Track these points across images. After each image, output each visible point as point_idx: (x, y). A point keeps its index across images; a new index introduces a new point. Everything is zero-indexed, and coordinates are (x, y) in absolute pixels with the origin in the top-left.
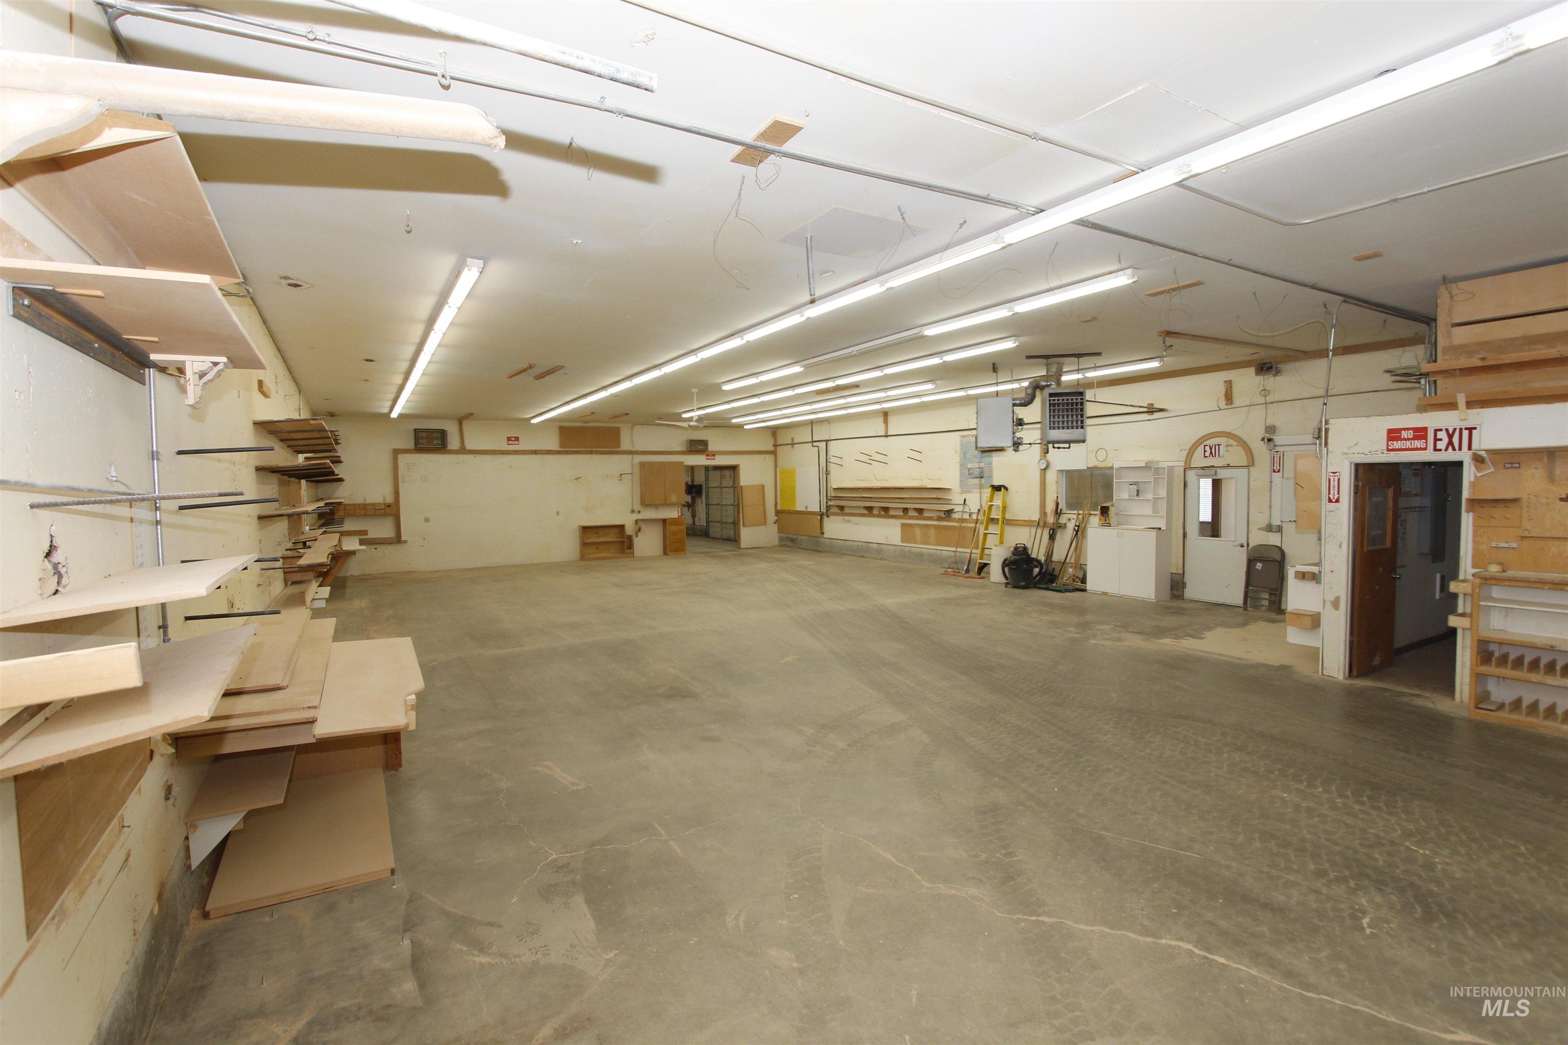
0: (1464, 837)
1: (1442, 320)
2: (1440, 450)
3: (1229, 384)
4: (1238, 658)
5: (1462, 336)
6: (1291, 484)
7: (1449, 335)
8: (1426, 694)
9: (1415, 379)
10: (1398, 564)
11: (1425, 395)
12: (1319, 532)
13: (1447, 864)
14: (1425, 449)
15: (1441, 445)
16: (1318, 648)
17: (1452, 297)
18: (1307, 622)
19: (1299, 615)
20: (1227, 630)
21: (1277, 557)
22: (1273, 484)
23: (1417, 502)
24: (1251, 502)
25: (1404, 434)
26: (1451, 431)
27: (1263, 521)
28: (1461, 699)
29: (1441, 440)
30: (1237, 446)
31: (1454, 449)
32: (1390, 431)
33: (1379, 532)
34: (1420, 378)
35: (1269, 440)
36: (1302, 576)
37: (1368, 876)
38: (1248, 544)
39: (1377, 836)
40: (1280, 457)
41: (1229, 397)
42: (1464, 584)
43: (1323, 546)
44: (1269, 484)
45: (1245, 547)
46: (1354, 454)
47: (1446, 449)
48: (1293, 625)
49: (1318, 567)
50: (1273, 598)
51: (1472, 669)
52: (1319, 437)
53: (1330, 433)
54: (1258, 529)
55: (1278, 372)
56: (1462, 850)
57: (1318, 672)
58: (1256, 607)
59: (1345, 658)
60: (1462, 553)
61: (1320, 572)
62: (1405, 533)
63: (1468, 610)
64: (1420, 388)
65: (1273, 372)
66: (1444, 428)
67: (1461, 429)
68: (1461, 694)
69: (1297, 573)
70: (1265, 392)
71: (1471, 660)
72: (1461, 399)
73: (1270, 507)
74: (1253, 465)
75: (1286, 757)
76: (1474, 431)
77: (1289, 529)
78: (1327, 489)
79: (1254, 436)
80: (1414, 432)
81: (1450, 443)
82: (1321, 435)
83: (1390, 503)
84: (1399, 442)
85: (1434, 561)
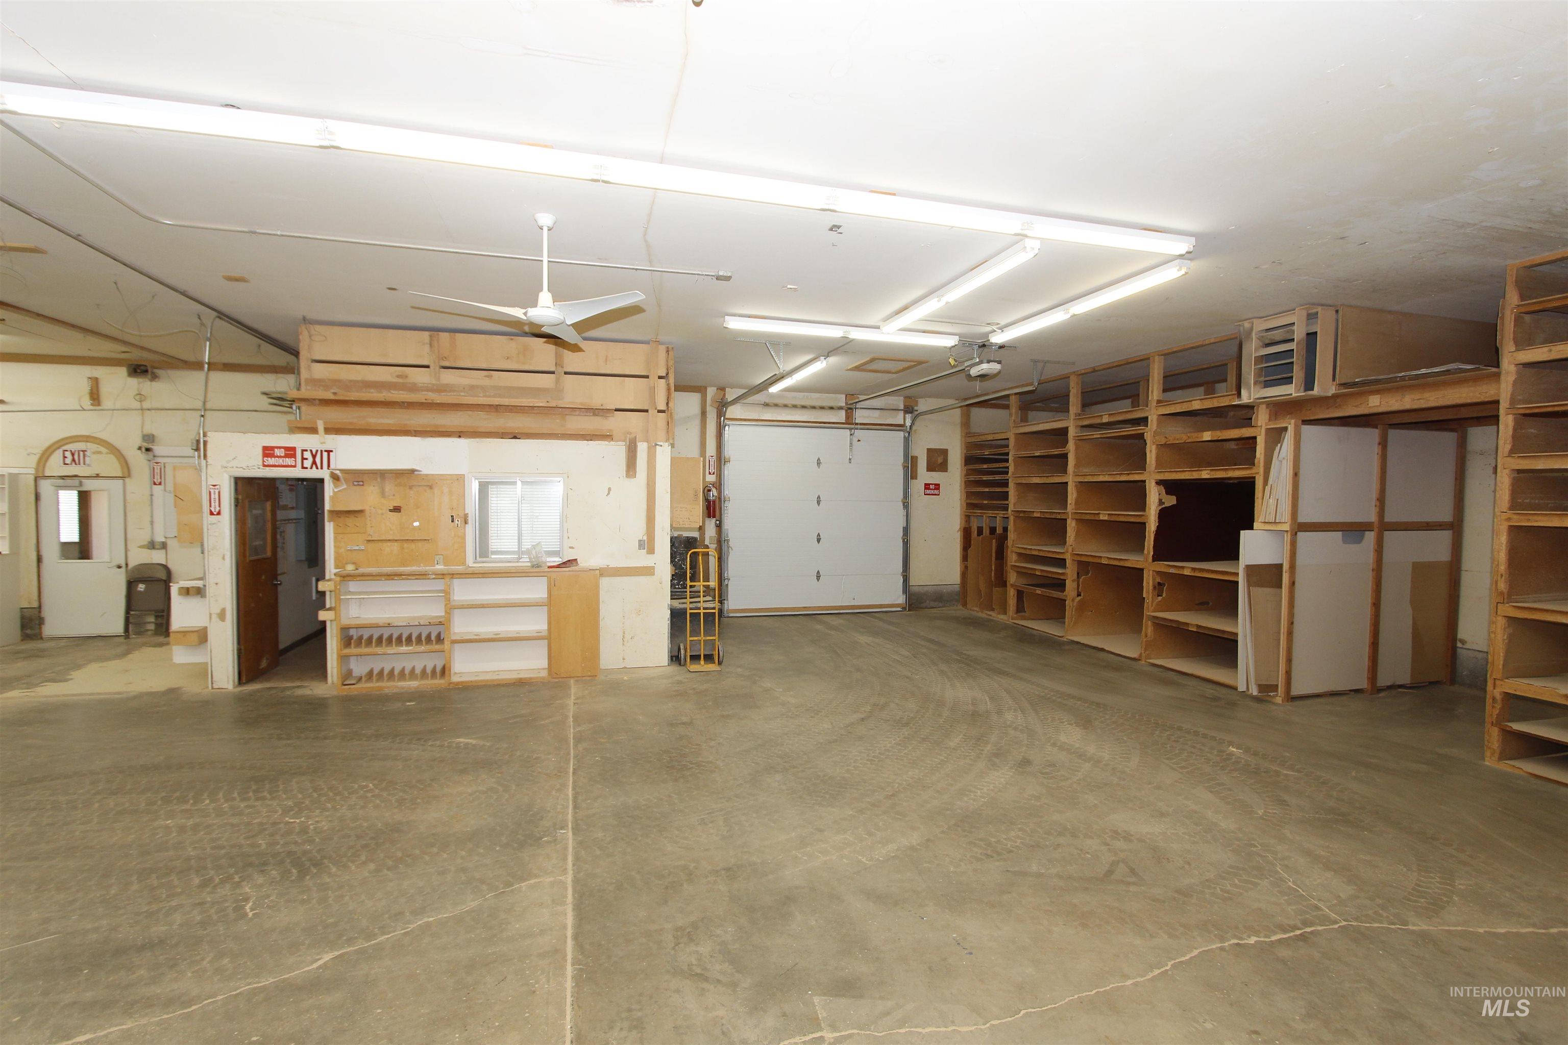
0: (331, 794)
1: (304, 354)
2: (307, 468)
3: (95, 383)
4: (115, 693)
5: (320, 371)
6: (171, 498)
7: (309, 368)
8: (306, 684)
9: (289, 404)
10: (279, 572)
11: (296, 418)
12: (202, 545)
13: (317, 822)
14: (295, 466)
15: (308, 463)
16: (207, 663)
17: (310, 336)
18: (194, 638)
19: (184, 633)
20: (101, 664)
21: (162, 575)
22: (154, 498)
23: (293, 514)
24: (129, 519)
25: (277, 452)
26: (314, 452)
27: (145, 538)
28: (333, 681)
29: (306, 459)
30: (107, 453)
31: (317, 468)
32: (265, 448)
33: (261, 543)
34: (292, 404)
35: (148, 450)
36: (186, 592)
37: (251, 865)
38: (127, 565)
39: (261, 824)
40: (161, 469)
41: (95, 396)
42: (329, 583)
43: (206, 560)
44: (149, 498)
45: (123, 570)
46: (233, 467)
47: (311, 468)
48: (178, 644)
49: (202, 581)
50: (160, 620)
51: (338, 653)
52: (197, 449)
53: (209, 446)
54: (139, 547)
55: (154, 377)
56: (329, 805)
57: (207, 687)
58: (139, 633)
59: (234, 667)
60: (327, 557)
61: (205, 586)
62: (284, 543)
63: (333, 605)
64: (292, 413)
65: (149, 376)
66: (308, 449)
67: (322, 451)
68: (332, 676)
69: (181, 589)
70: (141, 397)
71: (337, 645)
72: (321, 426)
73: (152, 523)
74: (129, 476)
75: (171, 783)
76: (331, 453)
77: (171, 544)
78: (208, 502)
79: (130, 446)
80: (285, 451)
81: (314, 463)
82: (199, 446)
83: (269, 515)
84: (273, 459)
85: (310, 567)
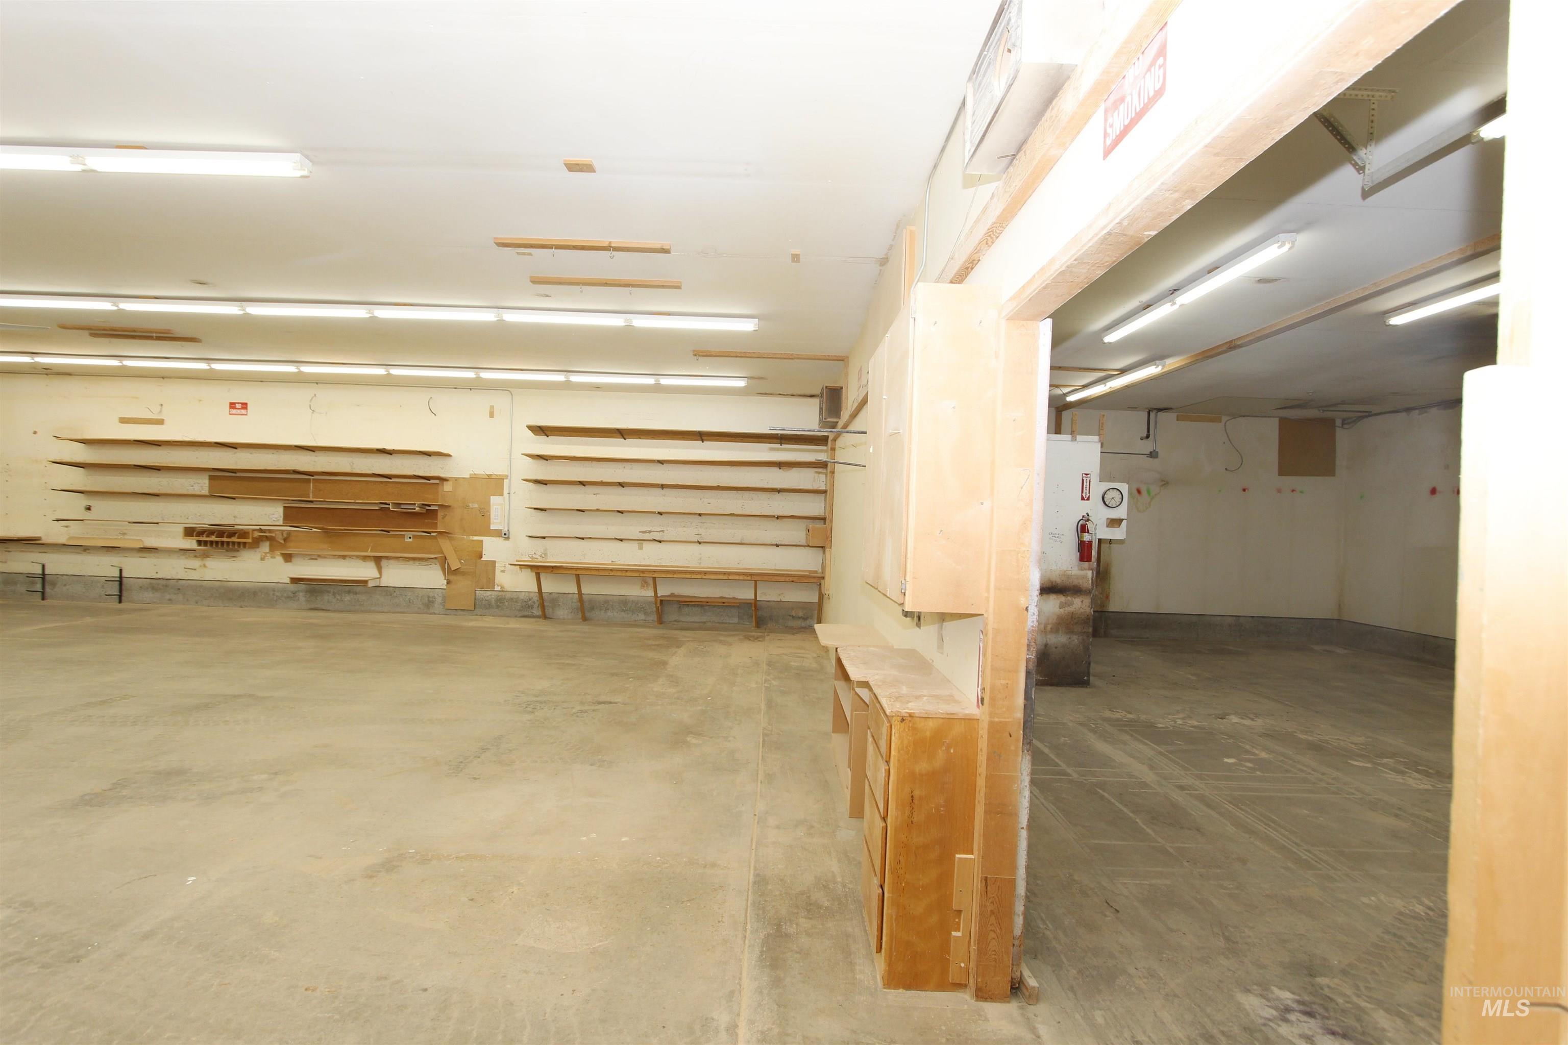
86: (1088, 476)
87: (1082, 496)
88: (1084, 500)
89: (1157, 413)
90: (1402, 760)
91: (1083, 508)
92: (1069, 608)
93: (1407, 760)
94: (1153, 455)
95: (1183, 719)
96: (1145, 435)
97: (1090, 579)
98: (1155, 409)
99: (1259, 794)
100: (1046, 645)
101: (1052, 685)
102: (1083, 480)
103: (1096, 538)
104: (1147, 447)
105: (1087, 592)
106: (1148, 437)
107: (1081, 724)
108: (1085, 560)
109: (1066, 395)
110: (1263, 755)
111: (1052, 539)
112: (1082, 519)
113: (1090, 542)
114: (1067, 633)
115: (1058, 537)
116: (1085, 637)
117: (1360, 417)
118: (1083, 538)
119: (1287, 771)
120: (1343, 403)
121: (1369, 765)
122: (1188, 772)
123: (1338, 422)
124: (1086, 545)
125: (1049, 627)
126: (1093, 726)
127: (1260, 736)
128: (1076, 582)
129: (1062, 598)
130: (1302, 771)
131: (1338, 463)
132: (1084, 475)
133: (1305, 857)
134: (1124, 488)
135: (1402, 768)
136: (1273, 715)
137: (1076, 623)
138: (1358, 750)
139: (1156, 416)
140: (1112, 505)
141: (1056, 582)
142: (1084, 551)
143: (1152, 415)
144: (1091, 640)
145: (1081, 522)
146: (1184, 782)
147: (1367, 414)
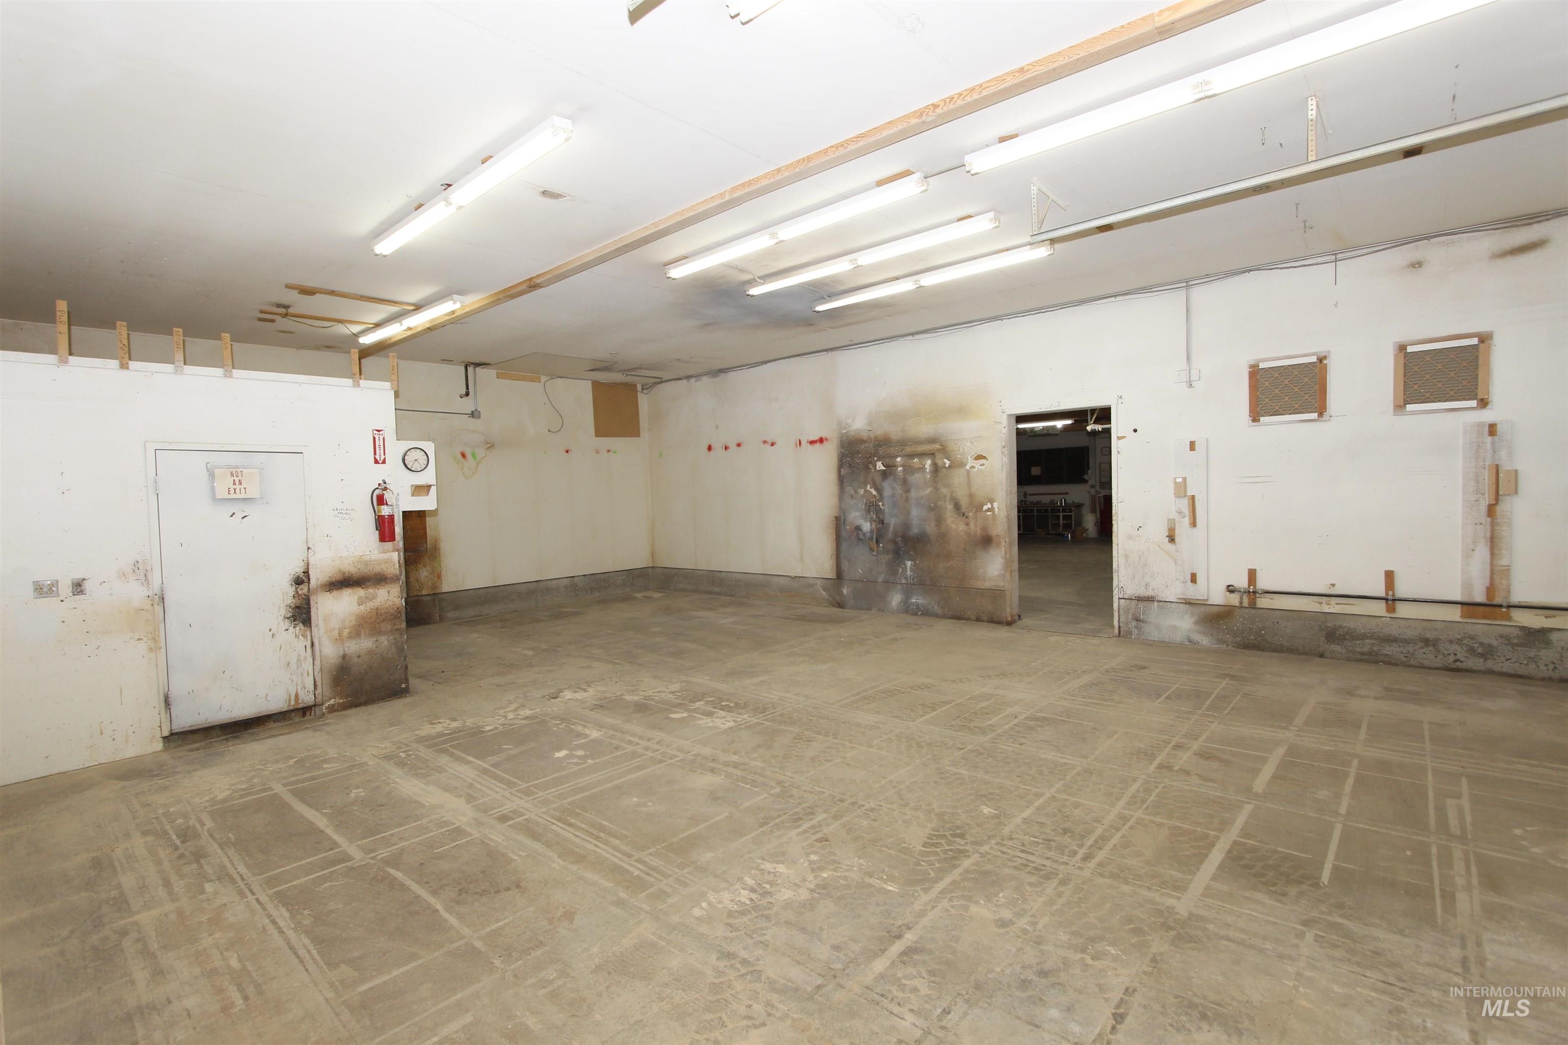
86: (381, 433)
87: (375, 458)
88: (379, 463)
89: (475, 368)
90: (710, 699)
91: (378, 474)
92: (372, 603)
93: (713, 699)
94: (474, 414)
95: (516, 710)
96: (464, 392)
97: (397, 562)
98: (473, 363)
99: (591, 792)
100: (344, 657)
101: (357, 705)
102: (374, 438)
103: (399, 511)
104: (467, 405)
105: (395, 579)
106: (467, 394)
107: (388, 758)
108: (387, 540)
109: (356, 335)
110: (595, 734)
111: (338, 517)
112: (377, 488)
113: (392, 517)
114: (372, 635)
115: (346, 513)
116: (397, 636)
117: (655, 383)
118: (381, 512)
119: (617, 748)
120: (640, 368)
121: (685, 715)
122: (513, 791)
123: (639, 388)
124: (386, 520)
125: (346, 632)
126: (403, 755)
127: (592, 710)
128: (377, 569)
129: (360, 592)
130: (630, 742)
131: (641, 425)
132: (375, 432)
133: (636, 873)
134: (429, 447)
135: (710, 708)
136: (604, 679)
137: (384, 620)
138: (676, 699)
139: (475, 372)
140: (416, 469)
141: (349, 572)
142: (384, 528)
143: (470, 369)
144: (405, 638)
145: (377, 492)
146: (507, 807)
147: (659, 380)
